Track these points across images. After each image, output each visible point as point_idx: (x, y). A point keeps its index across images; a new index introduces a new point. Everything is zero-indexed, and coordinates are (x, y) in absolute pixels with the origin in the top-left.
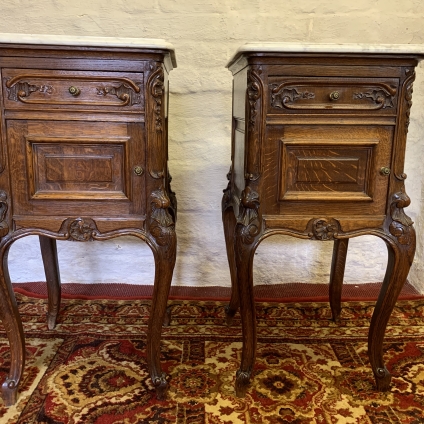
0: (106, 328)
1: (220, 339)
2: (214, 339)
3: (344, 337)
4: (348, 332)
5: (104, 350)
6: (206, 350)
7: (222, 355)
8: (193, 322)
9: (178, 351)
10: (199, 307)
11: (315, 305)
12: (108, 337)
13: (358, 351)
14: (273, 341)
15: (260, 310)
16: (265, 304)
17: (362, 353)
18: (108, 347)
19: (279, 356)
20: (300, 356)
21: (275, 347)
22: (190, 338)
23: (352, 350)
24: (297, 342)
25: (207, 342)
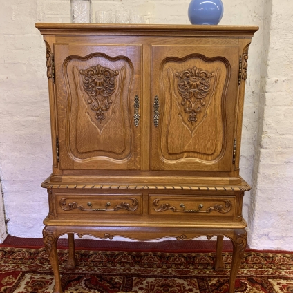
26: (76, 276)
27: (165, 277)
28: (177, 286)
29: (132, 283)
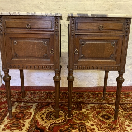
0: (50, 100)
1: (85, 103)
2: (83, 103)
3: (123, 102)
4: (124, 101)
5: (51, 107)
6: (82, 106)
7: (87, 108)
8: (75, 98)
9: (73, 107)
10: (76, 93)
11: (112, 93)
12: (51, 102)
13: (128, 107)
14: (102, 104)
15: (95, 94)
16: (97, 93)
17: (130, 107)
18: (52, 106)
19: (104, 108)
20: (111, 108)
21: (103, 106)
22: (76, 103)
23: (126, 106)
24: (109, 104)
25: (82, 104)
26: (46, 104)
27: (100, 104)
28: (109, 108)
29: (81, 107)
